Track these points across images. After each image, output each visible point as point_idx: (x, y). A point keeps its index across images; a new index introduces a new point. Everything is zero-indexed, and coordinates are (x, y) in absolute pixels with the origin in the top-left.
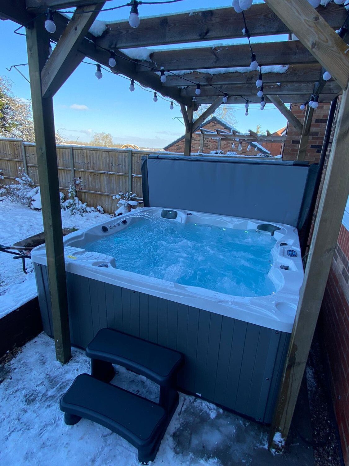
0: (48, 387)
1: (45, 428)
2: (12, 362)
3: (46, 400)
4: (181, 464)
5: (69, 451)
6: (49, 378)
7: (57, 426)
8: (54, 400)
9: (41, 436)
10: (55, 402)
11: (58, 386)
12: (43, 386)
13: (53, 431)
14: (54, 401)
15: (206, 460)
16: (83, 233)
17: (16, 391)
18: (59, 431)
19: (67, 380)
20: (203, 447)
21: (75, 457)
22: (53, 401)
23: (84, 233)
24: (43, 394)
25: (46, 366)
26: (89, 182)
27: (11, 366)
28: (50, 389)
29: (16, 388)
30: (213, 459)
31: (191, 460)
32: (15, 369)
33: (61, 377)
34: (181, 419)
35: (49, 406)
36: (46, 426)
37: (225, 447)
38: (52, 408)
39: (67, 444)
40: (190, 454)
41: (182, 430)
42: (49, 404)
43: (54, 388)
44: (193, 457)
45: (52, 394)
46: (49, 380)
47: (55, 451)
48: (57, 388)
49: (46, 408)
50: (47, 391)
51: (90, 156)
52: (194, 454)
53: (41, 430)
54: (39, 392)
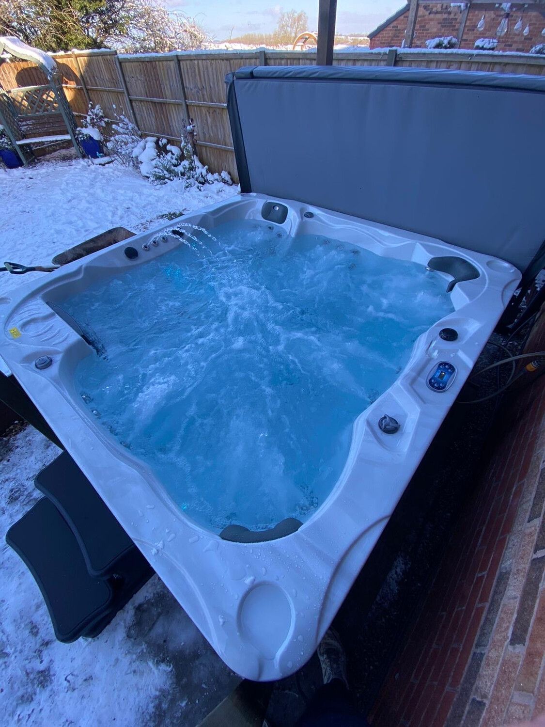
2: (18, 436)
4: (126, 654)
5: (20, 584)
15: (158, 663)
16: (81, 266)
17: (7, 480)
20: (165, 641)
21: (23, 594)
23: (83, 267)
26: (208, 126)
27: (15, 442)
29: (7, 476)
30: (167, 665)
31: (140, 654)
32: (18, 447)
34: (158, 587)
37: (191, 654)
39: (23, 573)
40: (144, 645)
41: (152, 604)
44: (145, 651)
47: (9, 577)
51: (204, 72)
52: (148, 646)
54: (26, 489)
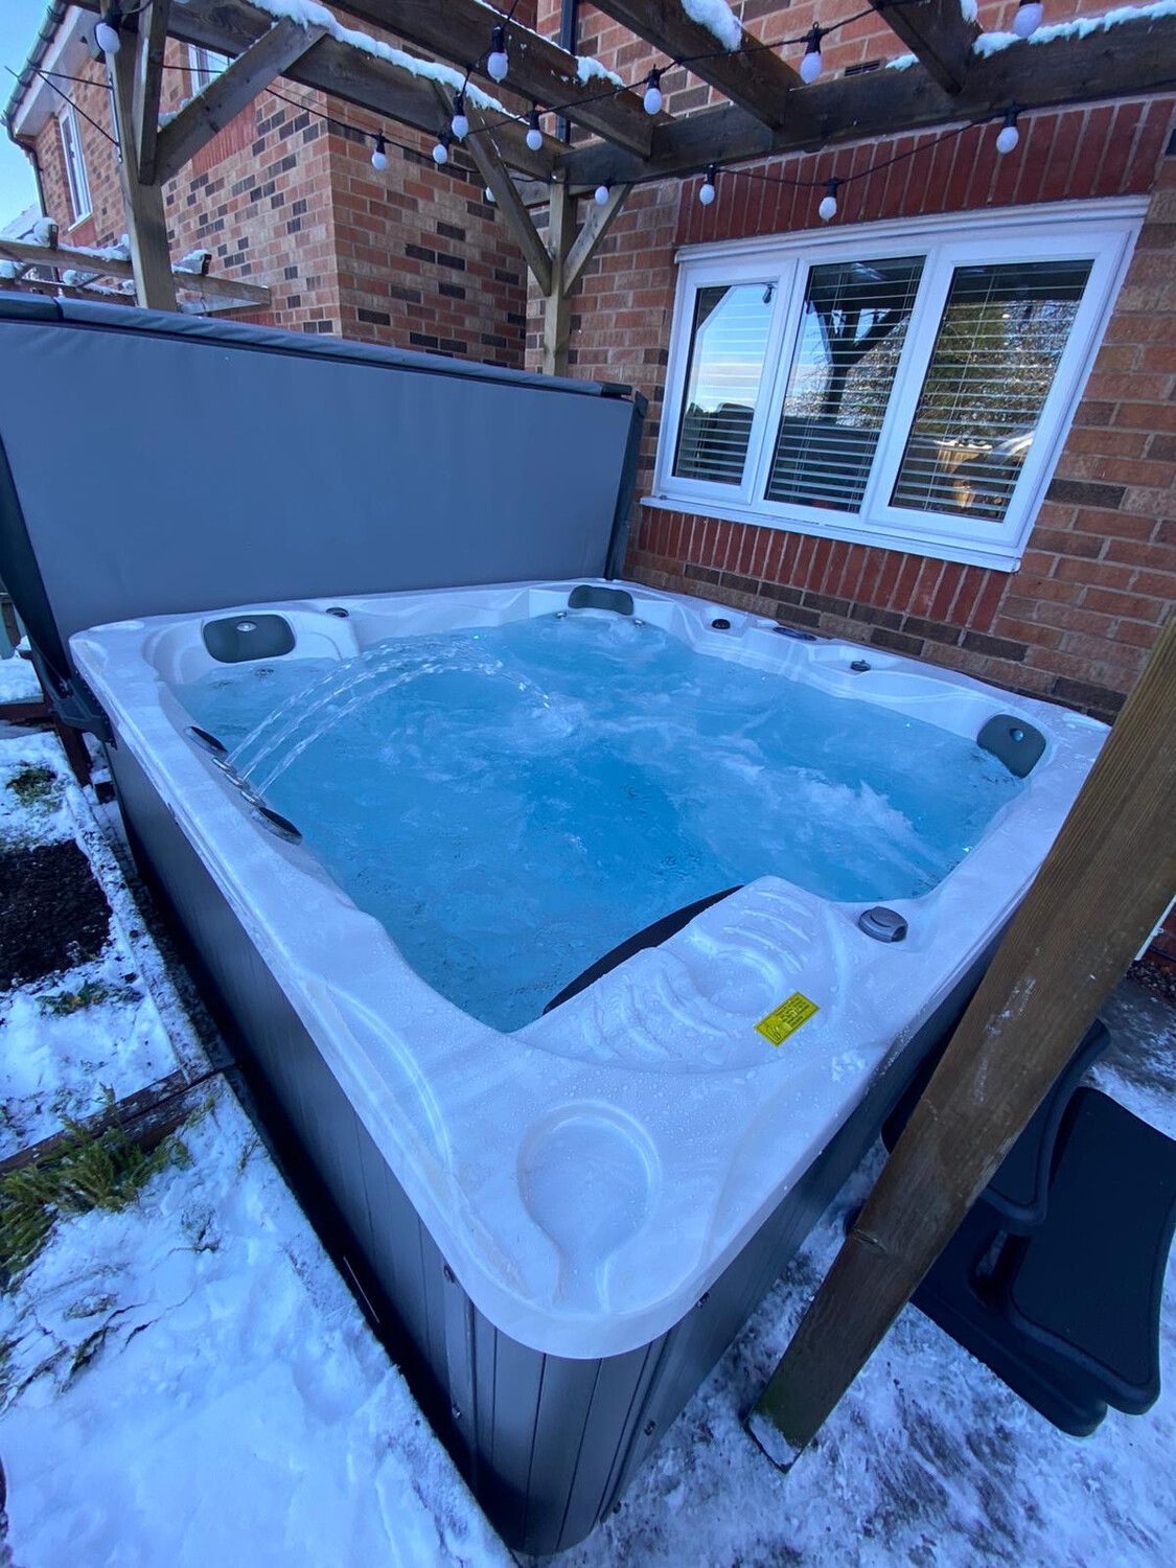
0: (938, 1523)
1: (1124, 1522)
3: (1002, 1528)
6: (886, 1523)
7: (1105, 1468)
8: (1002, 1487)
9: (1152, 1537)
10: (1009, 1480)
11: (931, 1469)
12: (933, 1549)
13: (1127, 1485)
14: (1008, 1487)
18: (1122, 1461)
19: (898, 1423)
22: (1006, 1494)
24: (976, 1545)
25: (815, 1543)
28: (949, 1511)
33: (882, 1451)
35: (1032, 1512)
36: (1112, 1517)
38: (1038, 1492)
42: (1022, 1511)
43: (942, 1492)
45: (975, 1497)
46: (901, 1517)
48: (940, 1471)
49: (1041, 1524)
50: (958, 1527)
53: (1132, 1539)
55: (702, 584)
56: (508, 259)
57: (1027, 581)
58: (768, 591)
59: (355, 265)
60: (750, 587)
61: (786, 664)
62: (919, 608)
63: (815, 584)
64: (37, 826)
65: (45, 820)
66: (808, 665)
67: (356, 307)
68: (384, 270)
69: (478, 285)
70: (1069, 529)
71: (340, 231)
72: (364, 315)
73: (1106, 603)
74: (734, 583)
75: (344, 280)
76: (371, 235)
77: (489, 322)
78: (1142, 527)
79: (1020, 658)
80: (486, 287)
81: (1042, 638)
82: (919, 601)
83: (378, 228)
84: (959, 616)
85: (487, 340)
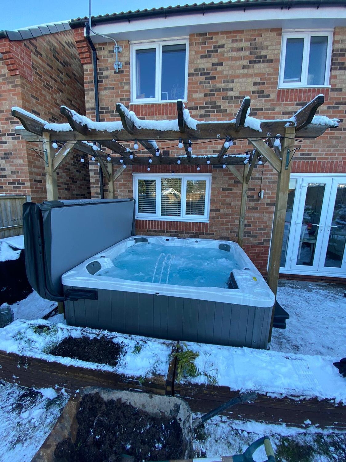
1: (295, 333)
14: (285, 337)
24: (288, 343)
28: (284, 342)
38: (288, 335)
42: (288, 338)
55: (152, 233)
56: (68, 165)
57: (211, 224)
58: (167, 232)
59: (33, 169)
60: (164, 232)
61: (184, 244)
62: (196, 230)
63: (177, 229)
64: (55, 339)
65: (56, 336)
66: (188, 243)
67: (34, 179)
68: (40, 170)
69: (62, 172)
70: (214, 215)
71: (29, 162)
72: (36, 181)
73: (222, 225)
74: (160, 232)
75: (30, 173)
76: (37, 162)
77: (65, 180)
78: (223, 214)
79: (214, 235)
80: (64, 172)
81: (216, 231)
82: (196, 229)
83: (38, 160)
84: (203, 230)
85: (65, 184)
